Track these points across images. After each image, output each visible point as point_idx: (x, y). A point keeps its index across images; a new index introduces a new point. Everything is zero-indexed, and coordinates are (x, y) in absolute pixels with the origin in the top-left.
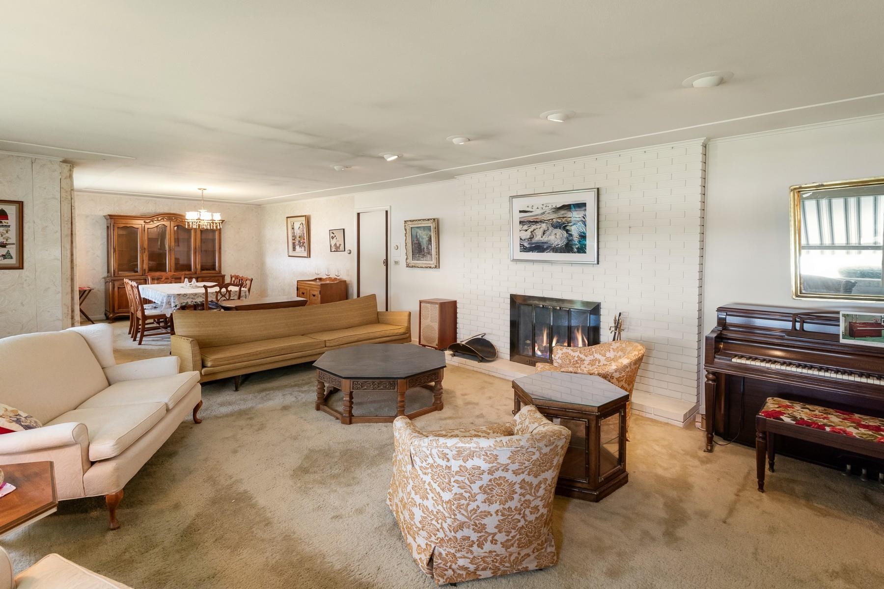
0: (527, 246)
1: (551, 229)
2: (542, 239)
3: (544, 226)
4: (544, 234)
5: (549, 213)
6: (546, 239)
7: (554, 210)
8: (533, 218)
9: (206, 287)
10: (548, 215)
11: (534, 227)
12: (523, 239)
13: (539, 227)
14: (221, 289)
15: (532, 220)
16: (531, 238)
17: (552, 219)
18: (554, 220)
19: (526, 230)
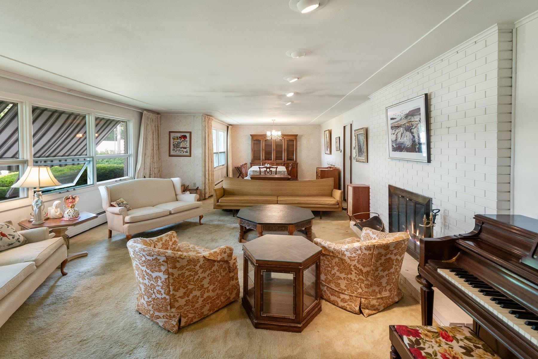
0: (395, 147)
1: (405, 131)
2: (401, 140)
3: (402, 129)
4: (402, 136)
5: (403, 119)
6: (403, 140)
7: (405, 116)
8: (396, 124)
9: (260, 168)
10: (403, 121)
11: (397, 131)
12: (393, 141)
13: (399, 130)
14: (267, 169)
15: (396, 126)
16: (396, 140)
17: (405, 124)
18: (406, 124)
19: (394, 134)
